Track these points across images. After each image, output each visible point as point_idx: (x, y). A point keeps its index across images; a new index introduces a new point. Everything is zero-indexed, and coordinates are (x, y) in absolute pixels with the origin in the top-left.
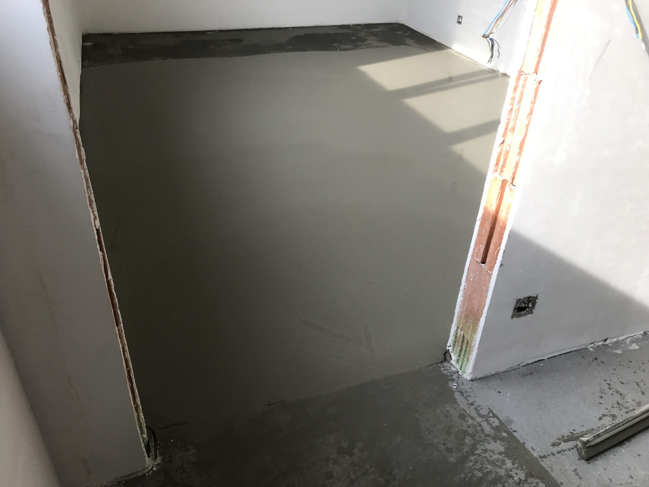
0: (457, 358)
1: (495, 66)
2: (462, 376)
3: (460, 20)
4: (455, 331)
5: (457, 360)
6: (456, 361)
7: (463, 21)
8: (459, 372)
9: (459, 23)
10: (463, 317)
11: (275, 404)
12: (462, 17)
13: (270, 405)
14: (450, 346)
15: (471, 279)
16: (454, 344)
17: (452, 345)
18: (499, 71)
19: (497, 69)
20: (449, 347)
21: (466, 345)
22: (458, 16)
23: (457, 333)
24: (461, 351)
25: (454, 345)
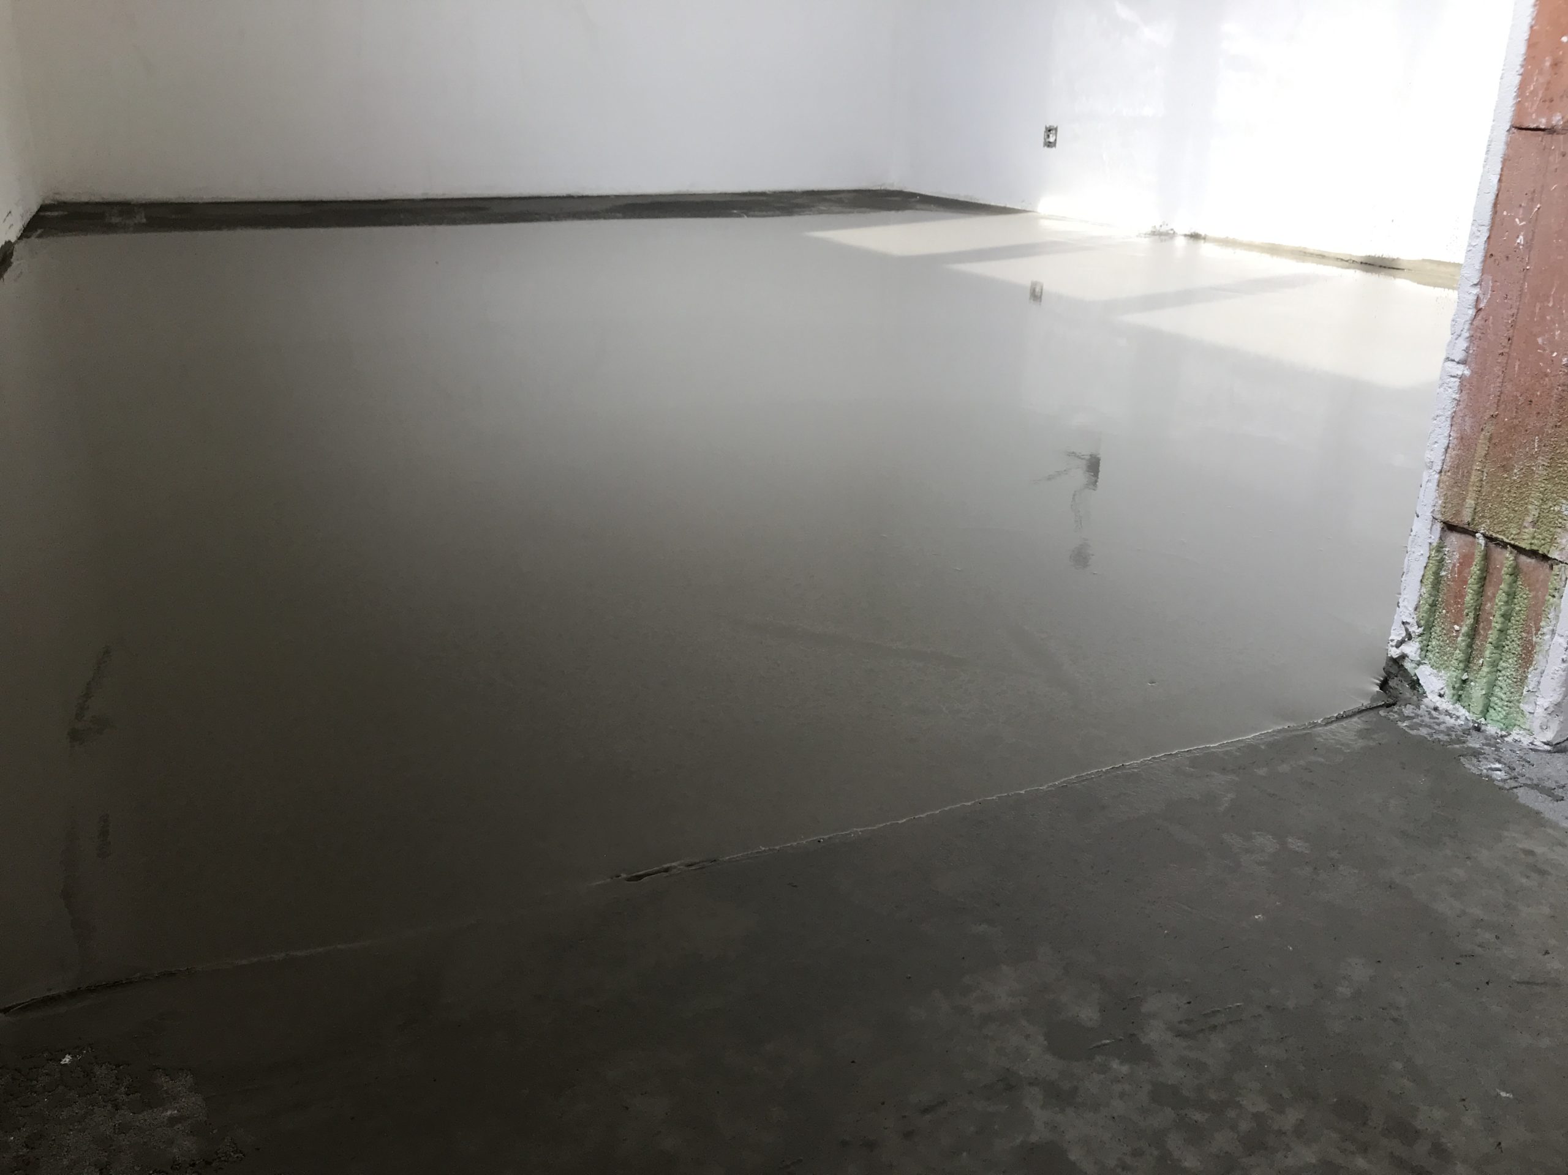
0: (1455, 674)
1: (1164, 222)
2: (1509, 739)
3: (1052, 139)
4: (1431, 550)
5: (1457, 686)
6: (1448, 692)
7: (1061, 137)
8: (1483, 728)
9: (1049, 145)
10: (1481, 451)
11: (665, 874)
12: (1056, 129)
13: (640, 877)
14: (1409, 636)
15: (1521, 240)
16: (1427, 621)
17: (1415, 630)
18: (1174, 232)
19: (1168, 228)
20: (1399, 644)
21: (1510, 586)
22: (1044, 129)
23: (1442, 560)
24: (1473, 634)
25: (1428, 627)
